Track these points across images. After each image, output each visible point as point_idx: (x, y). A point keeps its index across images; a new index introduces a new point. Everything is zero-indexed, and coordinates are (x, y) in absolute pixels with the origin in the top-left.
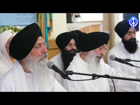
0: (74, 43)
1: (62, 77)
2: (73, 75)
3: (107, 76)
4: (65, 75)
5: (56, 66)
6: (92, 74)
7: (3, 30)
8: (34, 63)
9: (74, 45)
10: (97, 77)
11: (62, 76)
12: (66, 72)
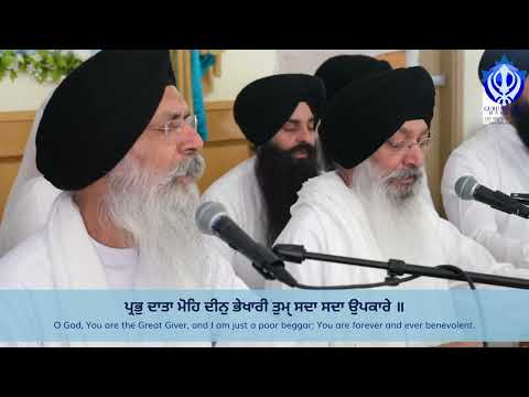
0: (310, 120)
1: (260, 270)
2: (307, 262)
3: (450, 272)
4: (272, 261)
5: (234, 224)
6: (387, 261)
7: (20, 64)
8: (147, 195)
9: (309, 129)
10: (406, 276)
11: (259, 266)
12: (275, 250)
